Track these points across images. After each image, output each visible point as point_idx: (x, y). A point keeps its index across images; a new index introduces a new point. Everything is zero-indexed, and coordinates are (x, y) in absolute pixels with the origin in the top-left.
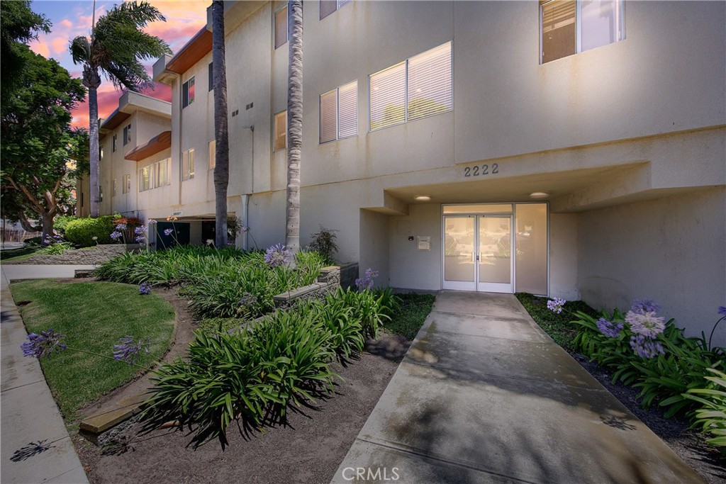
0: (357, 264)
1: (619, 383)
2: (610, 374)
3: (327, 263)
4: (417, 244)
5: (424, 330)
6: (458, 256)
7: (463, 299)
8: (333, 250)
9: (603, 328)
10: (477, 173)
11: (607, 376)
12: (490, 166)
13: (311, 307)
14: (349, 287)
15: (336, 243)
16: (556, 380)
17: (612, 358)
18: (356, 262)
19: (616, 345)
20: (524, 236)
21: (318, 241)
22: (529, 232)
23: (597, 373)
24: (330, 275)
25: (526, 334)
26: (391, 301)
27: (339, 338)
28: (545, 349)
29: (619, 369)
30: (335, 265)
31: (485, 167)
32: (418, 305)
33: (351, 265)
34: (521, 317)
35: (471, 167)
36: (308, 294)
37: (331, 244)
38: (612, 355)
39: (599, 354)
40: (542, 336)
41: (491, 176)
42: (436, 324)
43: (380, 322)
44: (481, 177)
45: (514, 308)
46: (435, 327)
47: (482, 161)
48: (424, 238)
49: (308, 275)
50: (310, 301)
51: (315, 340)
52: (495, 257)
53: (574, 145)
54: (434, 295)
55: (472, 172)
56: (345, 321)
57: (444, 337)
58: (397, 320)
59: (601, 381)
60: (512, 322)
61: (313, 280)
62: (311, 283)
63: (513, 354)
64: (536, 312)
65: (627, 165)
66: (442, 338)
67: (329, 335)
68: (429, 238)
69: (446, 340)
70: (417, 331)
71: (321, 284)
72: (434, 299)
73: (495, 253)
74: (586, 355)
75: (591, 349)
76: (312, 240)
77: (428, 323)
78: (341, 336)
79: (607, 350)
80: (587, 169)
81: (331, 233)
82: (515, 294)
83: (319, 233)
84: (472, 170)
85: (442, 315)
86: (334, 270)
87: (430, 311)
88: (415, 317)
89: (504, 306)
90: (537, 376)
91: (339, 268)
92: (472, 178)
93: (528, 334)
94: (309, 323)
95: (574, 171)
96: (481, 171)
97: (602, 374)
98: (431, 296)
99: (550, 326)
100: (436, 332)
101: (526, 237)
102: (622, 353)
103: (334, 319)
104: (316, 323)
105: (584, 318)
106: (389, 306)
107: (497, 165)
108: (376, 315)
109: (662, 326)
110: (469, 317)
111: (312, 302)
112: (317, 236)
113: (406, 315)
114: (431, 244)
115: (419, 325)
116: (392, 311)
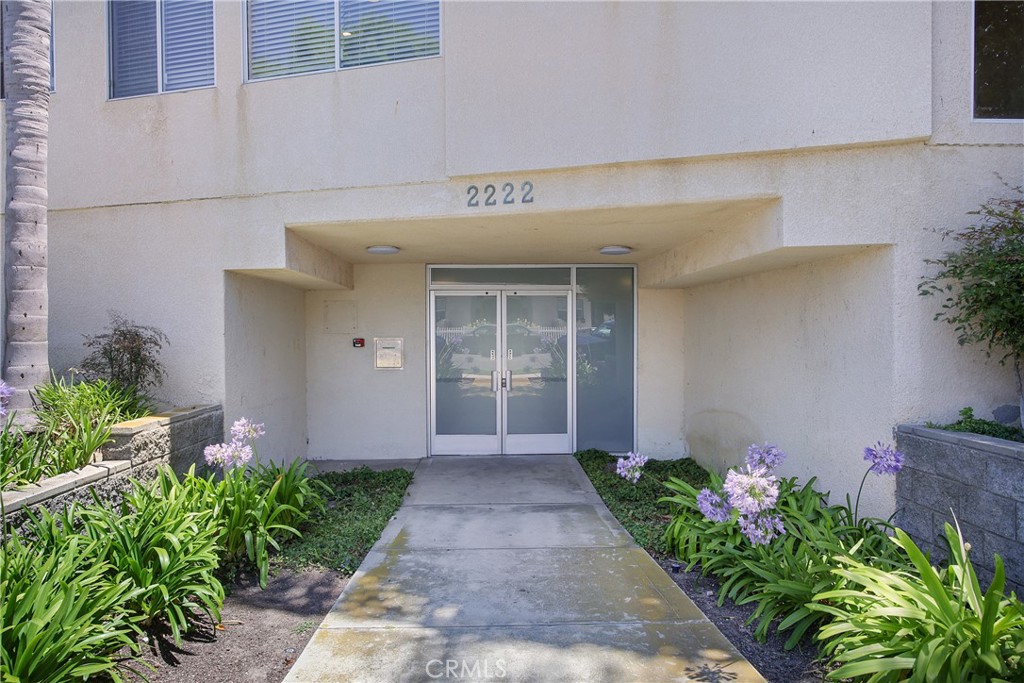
0: (219, 408)
1: (729, 603)
2: (717, 587)
3: (131, 410)
4: (373, 356)
5: (379, 550)
6: (459, 379)
7: (472, 474)
8: (150, 377)
9: (706, 507)
10: (491, 201)
11: (711, 593)
12: (517, 187)
13: (78, 527)
14: (193, 467)
15: (158, 358)
16: (626, 615)
17: (719, 558)
18: (216, 403)
19: (728, 535)
20: (601, 335)
21: (106, 353)
22: (609, 326)
23: (698, 590)
24: (139, 440)
25: (586, 533)
26: (304, 492)
27: (156, 598)
28: (617, 557)
29: (729, 577)
30: (153, 413)
31: (508, 188)
32: (372, 496)
33: (202, 412)
34: (583, 501)
35: (482, 186)
36: (71, 493)
37: (144, 360)
38: (721, 553)
39: (703, 555)
40: (615, 533)
41: (518, 208)
42: (407, 534)
43: (274, 543)
44: (500, 209)
45: (570, 482)
46: (406, 541)
47: (502, 174)
48: (388, 342)
49: (73, 444)
50: (74, 512)
51: (77, 609)
52: (544, 379)
53: (666, 157)
54: (409, 470)
55: (482, 197)
56: (172, 552)
57: (424, 559)
58: (318, 535)
59: (701, 604)
60: (564, 513)
61: (86, 456)
62: (81, 465)
63: (557, 575)
64: (611, 486)
65: (748, 201)
66: (418, 564)
67: (124, 590)
68: (399, 342)
69: (425, 566)
70: (362, 555)
71: (111, 464)
72: (409, 479)
73: (544, 370)
74: (685, 560)
75: (692, 546)
76: (88, 352)
77: (390, 534)
78: (163, 588)
79: (714, 544)
80: (687, 205)
81: (147, 334)
82: (575, 455)
83: (110, 332)
84: (481, 193)
85: (423, 513)
86: (151, 427)
87: (398, 506)
88: (363, 525)
89: (552, 481)
90: (595, 612)
91: (166, 420)
92: (483, 210)
93: (590, 532)
94: (66, 566)
95: (666, 207)
96: (499, 196)
97: (705, 590)
98: (403, 471)
99: (631, 512)
100: (407, 551)
101: (604, 336)
102: (735, 548)
103: (144, 550)
104: (87, 567)
105: (682, 490)
106: (296, 504)
107: (531, 187)
108: (262, 529)
109: (774, 491)
110: (480, 511)
111: (81, 511)
112: (104, 341)
113: (340, 522)
114: (404, 356)
115: (368, 541)
116: (304, 516)
